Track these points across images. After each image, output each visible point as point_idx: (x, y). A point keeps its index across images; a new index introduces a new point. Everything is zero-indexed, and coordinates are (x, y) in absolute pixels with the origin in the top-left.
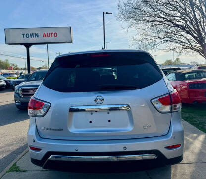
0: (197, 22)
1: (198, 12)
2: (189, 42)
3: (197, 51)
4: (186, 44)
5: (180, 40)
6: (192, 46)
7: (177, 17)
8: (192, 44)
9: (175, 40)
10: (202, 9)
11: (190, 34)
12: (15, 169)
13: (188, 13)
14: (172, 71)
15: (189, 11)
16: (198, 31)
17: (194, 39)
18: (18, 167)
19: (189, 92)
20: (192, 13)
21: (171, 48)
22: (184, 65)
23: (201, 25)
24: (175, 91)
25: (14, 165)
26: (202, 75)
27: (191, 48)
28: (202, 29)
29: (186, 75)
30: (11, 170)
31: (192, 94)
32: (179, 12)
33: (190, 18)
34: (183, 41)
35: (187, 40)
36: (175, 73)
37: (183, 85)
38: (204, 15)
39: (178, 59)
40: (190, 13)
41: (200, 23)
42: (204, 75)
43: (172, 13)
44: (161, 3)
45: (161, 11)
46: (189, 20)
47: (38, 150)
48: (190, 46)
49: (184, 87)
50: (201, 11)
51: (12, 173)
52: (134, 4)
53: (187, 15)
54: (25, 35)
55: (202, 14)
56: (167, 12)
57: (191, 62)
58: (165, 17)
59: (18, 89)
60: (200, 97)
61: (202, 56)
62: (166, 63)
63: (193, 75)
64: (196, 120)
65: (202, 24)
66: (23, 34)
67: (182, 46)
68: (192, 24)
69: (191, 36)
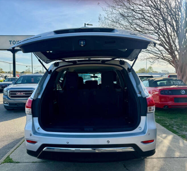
0: (168, 35)
1: (170, 26)
2: (161, 53)
3: (168, 61)
4: (158, 55)
5: (153, 50)
6: (163, 57)
7: (151, 30)
8: (164, 55)
9: (148, 50)
10: (173, 24)
11: (162, 46)
12: (9, 161)
13: (161, 27)
14: (145, 78)
15: (162, 26)
16: (169, 43)
17: (165, 51)
18: (11, 159)
19: (161, 98)
20: (165, 28)
21: (145, 58)
22: (156, 73)
23: (172, 39)
24: (150, 96)
25: (7, 157)
26: (172, 83)
27: (162, 59)
28: (173, 42)
29: (158, 83)
30: (5, 161)
31: (163, 100)
32: (153, 26)
33: (162, 32)
34: (156, 52)
35: (160, 51)
36: (149, 80)
37: (156, 91)
38: (175, 30)
39: (150, 68)
40: (163, 27)
41: (171, 36)
42: (174, 83)
43: (147, 27)
44: (137, 18)
45: (138, 25)
46: (162, 33)
47: (34, 142)
48: (162, 57)
49: (156, 93)
50: (172, 26)
51: (6, 164)
52: (113, 18)
53: (160, 29)
54: (12, 42)
55: (174, 28)
56: (143, 26)
57: (163, 71)
58: (141, 30)
59: (7, 91)
60: (170, 102)
61: (173, 65)
62: (140, 70)
63: (164, 83)
64: (167, 122)
65: (173, 37)
66: (10, 41)
67: (155, 57)
68: (164, 37)
69: (163, 48)
